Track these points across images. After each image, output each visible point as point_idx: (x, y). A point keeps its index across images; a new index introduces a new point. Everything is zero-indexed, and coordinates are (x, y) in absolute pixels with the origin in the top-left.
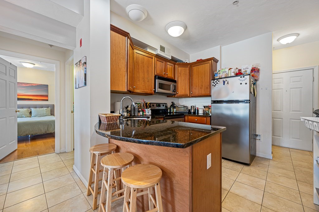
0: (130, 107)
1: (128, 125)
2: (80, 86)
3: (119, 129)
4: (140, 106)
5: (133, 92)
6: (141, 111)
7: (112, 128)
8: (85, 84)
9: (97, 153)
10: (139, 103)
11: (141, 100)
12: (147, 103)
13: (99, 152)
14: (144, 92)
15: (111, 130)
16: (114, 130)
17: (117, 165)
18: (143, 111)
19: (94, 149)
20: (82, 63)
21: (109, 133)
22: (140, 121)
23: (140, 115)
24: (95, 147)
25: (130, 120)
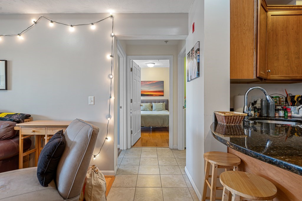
0: (259, 102)
1: (255, 130)
2: (193, 78)
3: (243, 136)
4: (278, 102)
5: (265, 79)
6: (280, 110)
7: (234, 133)
8: (198, 75)
9: (213, 163)
10: (276, 97)
11: (281, 92)
12: (294, 97)
13: (215, 163)
14: (289, 77)
15: (231, 135)
16: (236, 136)
17: (247, 194)
18: (285, 110)
19: (209, 156)
20: (195, 50)
21: (228, 139)
22: (279, 126)
23: (280, 117)
24: (210, 155)
25: (259, 123)
